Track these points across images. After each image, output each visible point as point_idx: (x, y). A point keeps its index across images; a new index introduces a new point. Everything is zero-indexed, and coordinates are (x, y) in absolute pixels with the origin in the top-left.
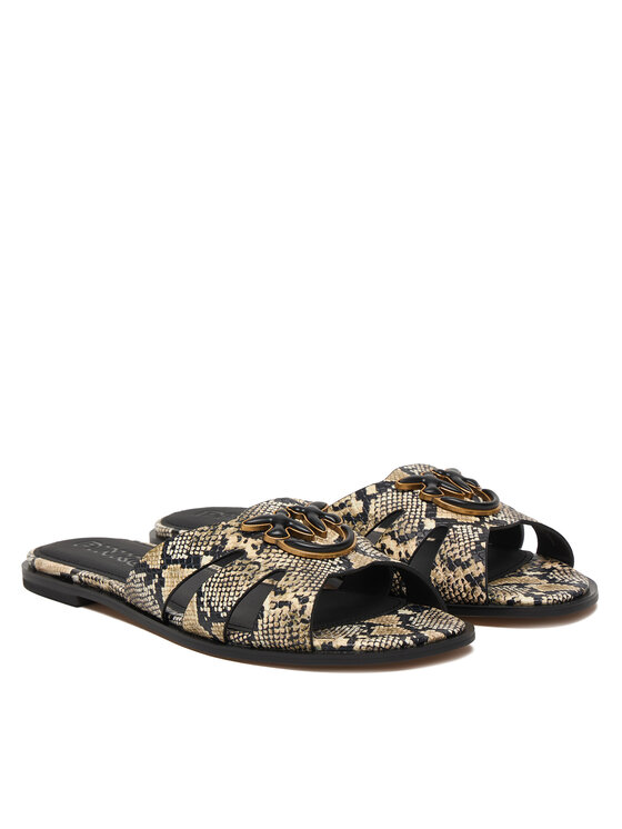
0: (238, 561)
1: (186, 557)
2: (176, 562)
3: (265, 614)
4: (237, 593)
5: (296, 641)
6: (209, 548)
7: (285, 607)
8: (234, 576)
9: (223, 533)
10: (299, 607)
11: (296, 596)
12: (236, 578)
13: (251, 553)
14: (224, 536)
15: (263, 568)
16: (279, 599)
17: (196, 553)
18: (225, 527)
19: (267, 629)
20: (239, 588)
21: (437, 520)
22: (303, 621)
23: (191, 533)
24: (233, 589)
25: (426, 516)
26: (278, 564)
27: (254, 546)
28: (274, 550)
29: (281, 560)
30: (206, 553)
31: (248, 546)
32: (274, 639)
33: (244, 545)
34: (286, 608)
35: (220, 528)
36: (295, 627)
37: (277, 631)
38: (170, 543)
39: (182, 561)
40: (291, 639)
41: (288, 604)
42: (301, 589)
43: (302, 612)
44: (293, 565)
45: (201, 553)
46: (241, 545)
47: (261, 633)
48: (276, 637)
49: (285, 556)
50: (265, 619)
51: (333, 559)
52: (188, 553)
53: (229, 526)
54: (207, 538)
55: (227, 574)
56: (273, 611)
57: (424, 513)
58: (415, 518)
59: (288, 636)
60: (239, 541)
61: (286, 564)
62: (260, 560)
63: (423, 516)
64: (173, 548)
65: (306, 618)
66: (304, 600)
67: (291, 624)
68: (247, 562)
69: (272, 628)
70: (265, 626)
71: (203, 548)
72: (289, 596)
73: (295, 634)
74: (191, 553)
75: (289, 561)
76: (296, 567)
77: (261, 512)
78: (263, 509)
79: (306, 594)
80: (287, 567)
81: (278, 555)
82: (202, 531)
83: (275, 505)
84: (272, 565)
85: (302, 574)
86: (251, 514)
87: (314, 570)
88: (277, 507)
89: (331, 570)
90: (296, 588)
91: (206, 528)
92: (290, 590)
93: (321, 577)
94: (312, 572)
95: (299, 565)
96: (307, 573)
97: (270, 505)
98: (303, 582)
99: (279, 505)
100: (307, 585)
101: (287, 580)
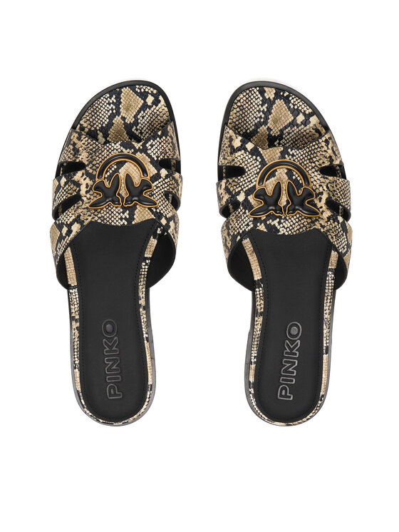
0: (333, 199)
8: (340, 193)
9: (326, 224)
13: (325, 197)
14: (327, 222)
15: (328, 181)
18: (323, 227)
21: (159, 171)
25: (160, 177)
26: (319, 177)
27: (320, 200)
28: (314, 188)
29: (316, 178)
31: (322, 204)
33: (323, 206)
35: (325, 229)
42: (323, 149)
46: (324, 208)
53: (321, 226)
57: (160, 181)
58: (166, 183)
60: (323, 211)
62: (325, 188)
63: (162, 179)
68: (331, 193)
75: (313, 175)
76: (313, 168)
77: (297, 224)
78: (294, 226)
79: (323, 144)
80: (316, 171)
81: (315, 183)
82: (332, 238)
83: (284, 227)
84: (322, 180)
85: (314, 159)
86: (304, 226)
87: (306, 158)
88: (284, 224)
89: (298, 152)
90: (324, 153)
91: (330, 237)
92: (328, 155)
93: (308, 150)
94: (309, 157)
95: (310, 168)
96: (312, 159)
97: (286, 229)
98: (319, 154)
99: (281, 225)
100: (319, 150)
101: (323, 163)
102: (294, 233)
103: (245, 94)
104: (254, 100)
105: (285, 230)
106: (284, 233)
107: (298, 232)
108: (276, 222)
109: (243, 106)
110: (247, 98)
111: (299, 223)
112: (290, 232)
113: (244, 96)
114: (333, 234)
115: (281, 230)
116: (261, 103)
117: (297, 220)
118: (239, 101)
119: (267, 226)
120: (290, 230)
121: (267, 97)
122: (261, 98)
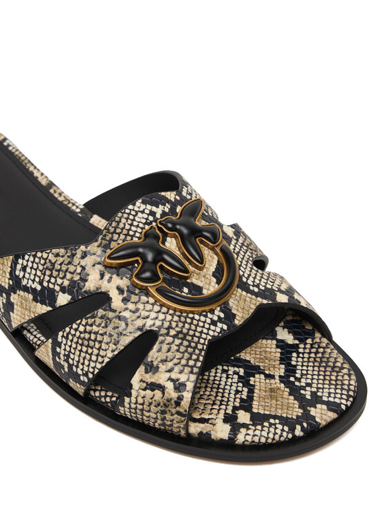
0: (101, 312)
1: (39, 288)
2: (26, 289)
3: (134, 393)
4: (100, 359)
6: (66, 283)
7: (157, 391)
8: (96, 333)
9: (82, 263)
10: (174, 395)
11: (170, 379)
12: (99, 338)
13: (117, 300)
14: (84, 267)
15: (130, 327)
16: (150, 378)
17: (51, 286)
18: (84, 254)
19: (135, 409)
20: (102, 353)
22: (178, 413)
23: (45, 255)
24: (96, 352)
26: (149, 322)
27: (120, 290)
28: (144, 298)
29: (152, 315)
30: (63, 290)
31: (114, 287)
32: (142, 415)
33: (108, 286)
34: (158, 393)
35: (79, 255)
36: (168, 416)
37: (146, 413)
38: (20, 261)
39: (34, 291)
41: (162, 388)
42: (177, 369)
43: (178, 404)
44: (166, 324)
45: (57, 288)
46: (104, 285)
49: (157, 308)
50: (133, 400)
51: (212, 312)
52: (41, 283)
54: (64, 267)
55: (88, 328)
56: (143, 393)
61: (158, 323)
62: (126, 314)
64: (24, 269)
65: (182, 411)
66: (179, 387)
67: (163, 412)
68: (111, 315)
69: (141, 410)
70: (133, 406)
71: (59, 281)
72: (161, 378)
74: (45, 284)
75: (161, 316)
76: (170, 328)
77: (127, 227)
78: (130, 222)
79: (183, 378)
80: (160, 328)
81: (149, 307)
82: (57, 255)
83: (143, 212)
84: (139, 323)
85: (177, 342)
86: (115, 232)
87: (191, 333)
88: (146, 216)
89: (211, 333)
90: (170, 365)
91: (62, 251)
92: (163, 368)
93: (200, 347)
94: (189, 338)
95: (174, 324)
96: (183, 339)
97: (137, 212)
98: (179, 355)
99: (147, 211)
100: (184, 362)
101: (159, 350)
102: (120, 215)
103: (352, 388)
104: (332, 391)
105: (136, 209)
106: (134, 205)
107: (117, 219)
108: (159, 211)
109: (337, 372)
110: (343, 384)
111: (125, 232)
112: (127, 211)
113: (350, 385)
114: (61, 260)
115: (143, 207)
116: (319, 394)
117: (131, 233)
118: (349, 375)
119: (165, 201)
120: (129, 214)
121: (319, 406)
122: (325, 399)
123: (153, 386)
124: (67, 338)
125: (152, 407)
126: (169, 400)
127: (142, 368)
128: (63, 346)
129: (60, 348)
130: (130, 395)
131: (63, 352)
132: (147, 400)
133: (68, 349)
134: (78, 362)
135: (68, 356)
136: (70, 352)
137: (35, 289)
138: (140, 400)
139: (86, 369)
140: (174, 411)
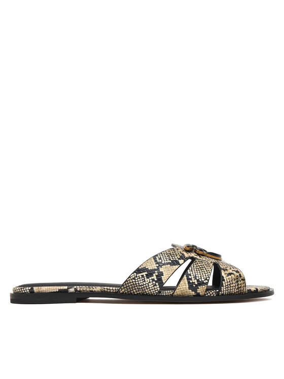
2: (165, 264)
3: (225, 278)
4: (208, 272)
5: (240, 289)
10: (238, 274)
16: (227, 272)
17: (174, 259)
19: (227, 285)
20: (207, 270)
30: (179, 259)
32: (230, 289)
34: (233, 276)
36: (239, 283)
37: (232, 285)
38: (157, 257)
40: (238, 288)
41: (233, 274)
43: (240, 276)
47: (225, 287)
48: (231, 288)
50: (226, 282)
52: (170, 260)
56: (228, 277)
59: (237, 287)
64: (160, 259)
65: (243, 278)
67: (237, 282)
69: (230, 285)
70: (226, 284)
73: (239, 286)
74: (172, 260)
123: (230, 274)
124: (192, 271)
125: (233, 281)
126: (237, 276)
127: (222, 271)
128: (192, 275)
129: (191, 276)
130: (224, 280)
131: (192, 277)
132: (231, 280)
133: (194, 274)
134: (201, 277)
135: (196, 277)
136: (195, 275)
137: (169, 262)
138: (228, 281)
139: (205, 277)
140: (241, 279)
